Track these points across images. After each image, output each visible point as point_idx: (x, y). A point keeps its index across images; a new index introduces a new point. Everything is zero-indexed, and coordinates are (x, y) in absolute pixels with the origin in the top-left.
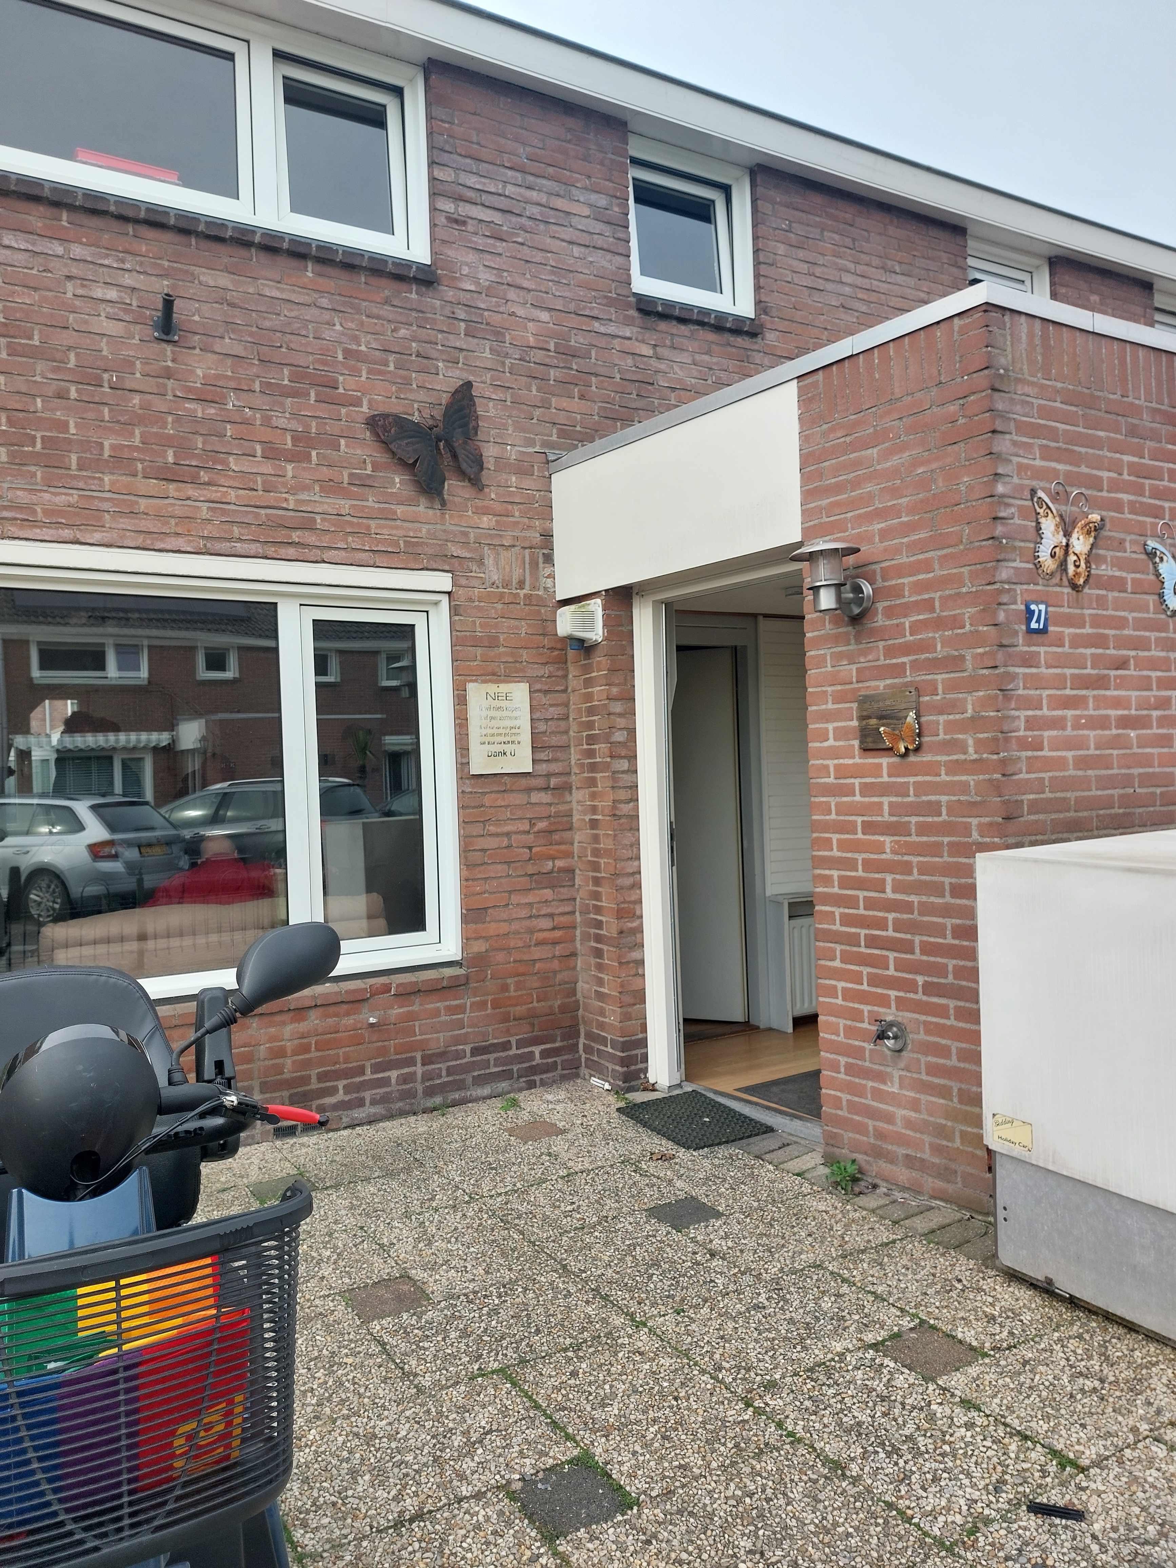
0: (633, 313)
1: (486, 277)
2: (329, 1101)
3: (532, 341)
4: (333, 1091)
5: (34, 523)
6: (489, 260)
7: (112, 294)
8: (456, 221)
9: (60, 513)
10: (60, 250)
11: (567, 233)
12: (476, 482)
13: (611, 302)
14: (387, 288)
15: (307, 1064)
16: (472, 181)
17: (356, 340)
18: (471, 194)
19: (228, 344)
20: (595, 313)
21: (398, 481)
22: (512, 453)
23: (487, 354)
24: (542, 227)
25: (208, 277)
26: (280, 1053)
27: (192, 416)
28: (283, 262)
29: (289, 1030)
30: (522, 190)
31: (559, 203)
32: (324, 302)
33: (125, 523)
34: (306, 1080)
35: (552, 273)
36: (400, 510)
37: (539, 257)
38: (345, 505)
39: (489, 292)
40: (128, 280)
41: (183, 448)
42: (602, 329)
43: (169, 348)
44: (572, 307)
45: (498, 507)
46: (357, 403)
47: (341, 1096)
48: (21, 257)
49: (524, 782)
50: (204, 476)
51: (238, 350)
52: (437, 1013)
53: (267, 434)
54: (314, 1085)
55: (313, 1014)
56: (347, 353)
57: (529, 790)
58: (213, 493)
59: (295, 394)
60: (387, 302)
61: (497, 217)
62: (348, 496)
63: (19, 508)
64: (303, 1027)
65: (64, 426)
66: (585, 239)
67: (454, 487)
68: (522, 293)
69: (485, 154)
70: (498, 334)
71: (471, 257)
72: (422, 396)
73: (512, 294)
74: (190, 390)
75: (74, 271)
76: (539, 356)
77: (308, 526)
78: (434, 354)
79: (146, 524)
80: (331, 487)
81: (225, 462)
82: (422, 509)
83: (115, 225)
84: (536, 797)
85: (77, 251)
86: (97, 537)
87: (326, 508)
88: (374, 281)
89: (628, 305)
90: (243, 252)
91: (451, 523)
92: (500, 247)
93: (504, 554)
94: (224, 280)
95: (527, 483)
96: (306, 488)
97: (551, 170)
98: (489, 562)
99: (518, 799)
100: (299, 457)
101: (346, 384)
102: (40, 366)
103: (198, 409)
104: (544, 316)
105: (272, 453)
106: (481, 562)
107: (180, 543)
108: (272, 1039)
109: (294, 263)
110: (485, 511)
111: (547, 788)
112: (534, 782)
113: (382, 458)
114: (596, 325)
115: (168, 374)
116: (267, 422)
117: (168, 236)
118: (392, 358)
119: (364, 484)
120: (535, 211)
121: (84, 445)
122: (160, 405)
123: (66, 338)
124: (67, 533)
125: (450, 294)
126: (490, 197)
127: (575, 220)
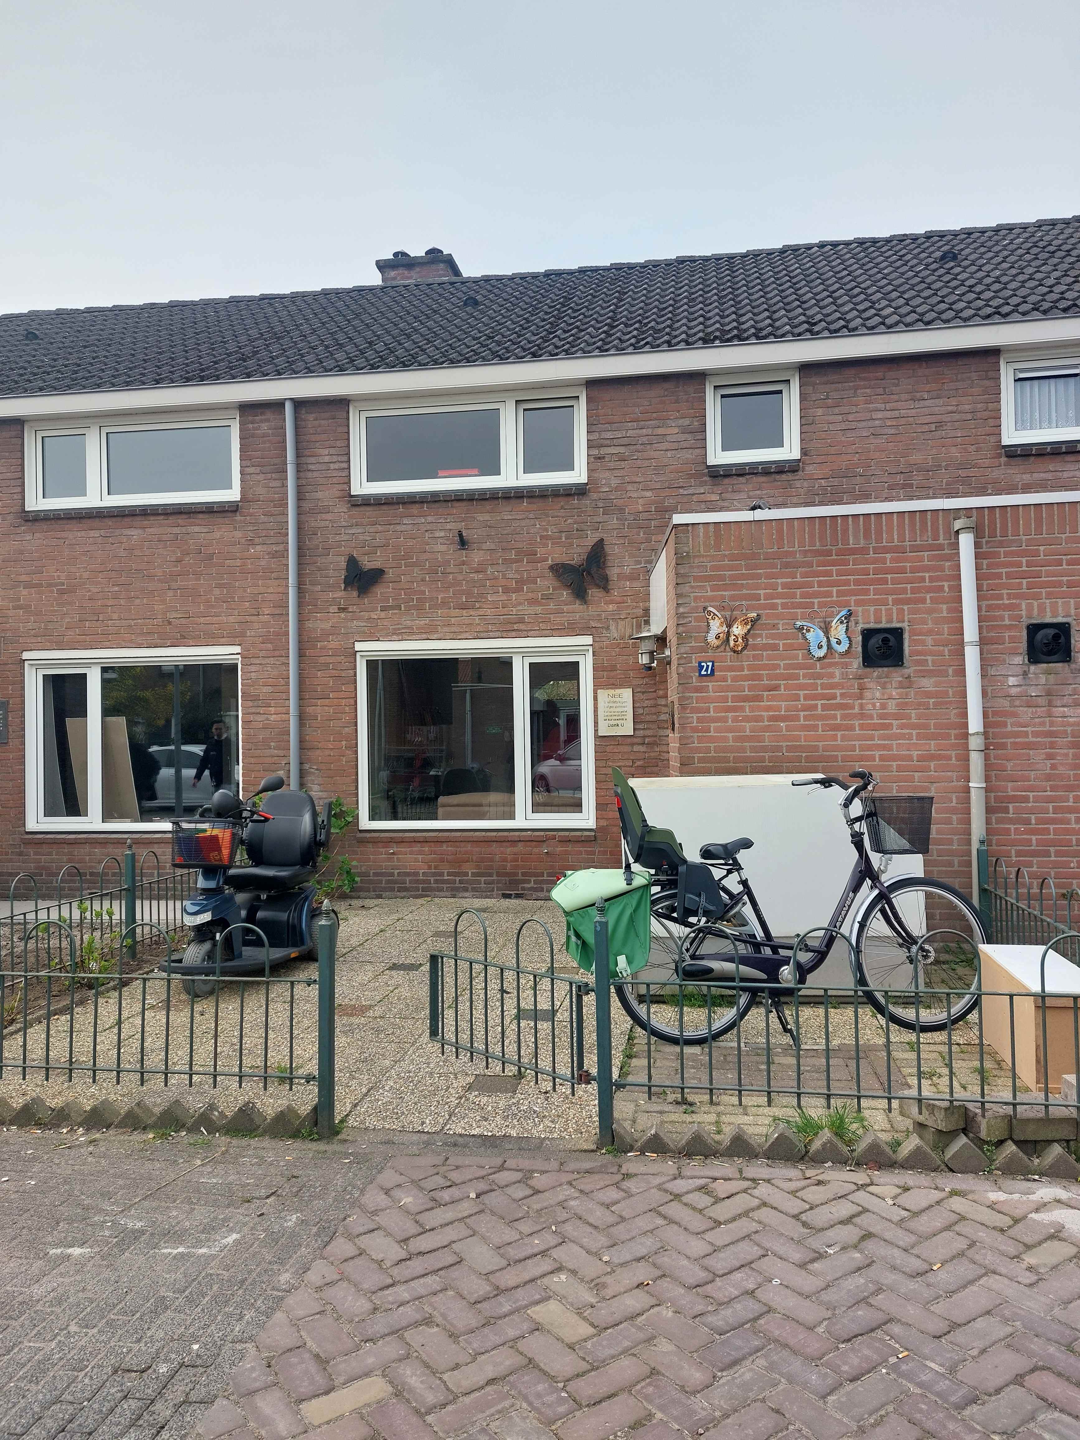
0: (707, 478)
1: (614, 482)
2: (526, 885)
3: (641, 509)
4: (529, 882)
5: (413, 633)
6: (617, 473)
7: (442, 534)
8: (599, 458)
9: (422, 628)
10: (423, 521)
11: (665, 446)
12: (606, 589)
13: (691, 476)
14: (562, 502)
15: (517, 867)
16: (609, 435)
17: (547, 530)
18: (608, 442)
19: (489, 545)
20: (681, 484)
21: (565, 594)
22: (627, 570)
23: (615, 521)
24: (648, 447)
25: (481, 517)
26: (505, 860)
27: (473, 581)
28: (513, 501)
29: (509, 850)
30: (637, 431)
31: (660, 431)
32: (531, 516)
33: (446, 629)
34: (516, 874)
35: (654, 470)
36: (565, 608)
37: (646, 463)
38: (539, 609)
39: (617, 489)
40: (448, 527)
41: (469, 594)
42: (685, 492)
43: (464, 552)
44: (667, 485)
45: (618, 599)
46: (546, 560)
47: (532, 884)
48: (409, 527)
49: (629, 740)
50: (477, 605)
51: (493, 547)
52: (581, 853)
53: (503, 582)
54: (520, 877)
55: (520, 844)
56: (542, 537)
57: (632, 744)
58: (481, 612)
59: (517, 561)
60: (562, 508)
61: (622, 450)
62: (541, 604)
63: (408, 628)
64: (515, 849)
65: (423, 592)
66: (675, 446)
67: (594, 593)
68: (635, 485)
69: (616, 418)
70: (621, 510)
71: (607, 474)
72: (579, 550)
73: (630, 487)
74: (472, 568)
75: (428, 528)
76: (645, 515)
77: (521, 621)
78: (586, 528)
79: (453, 629)
80: (533, 602)
81: (486, 598)
82: (577, 606)
83: (444, 504)
84: (636, 748)
85: (430, 519)
86: (435, 636)
87: (530, 612)
88: (556, 499)
89: (704, 475)
90: (496, 502)
91: (592, 610)
92: (623, 464)
93: (621, 623)
94: (487, 517)
95: (635, 584)
96: (520, 604)
97: (654, 415)
98: (613, 628)
99: (627, 749)
100: (518, 590)
101: (540, 551)
102: (416, 569)
103: (475, 576)
104: (649, 494)
105: (506, 590)
106: (608, 628)
107: (467, 635)
108: (502, 853)
109: (518, 501)
110: (612, 602)
111: (643, 744)
112: (635, 740)
113: (557, 584)
114: (681, 491)
115: (463, 563)
116: (504, 577)
117: (465, 503)
118: (563, 535)
119: (547, 598)
120: (645, 440)
121: (431, 599)
122: (460, 577)
123: (424, 556)
124: (424, 636)
125: (595, 496)
126: (619, 440)
127: (668, 438)
